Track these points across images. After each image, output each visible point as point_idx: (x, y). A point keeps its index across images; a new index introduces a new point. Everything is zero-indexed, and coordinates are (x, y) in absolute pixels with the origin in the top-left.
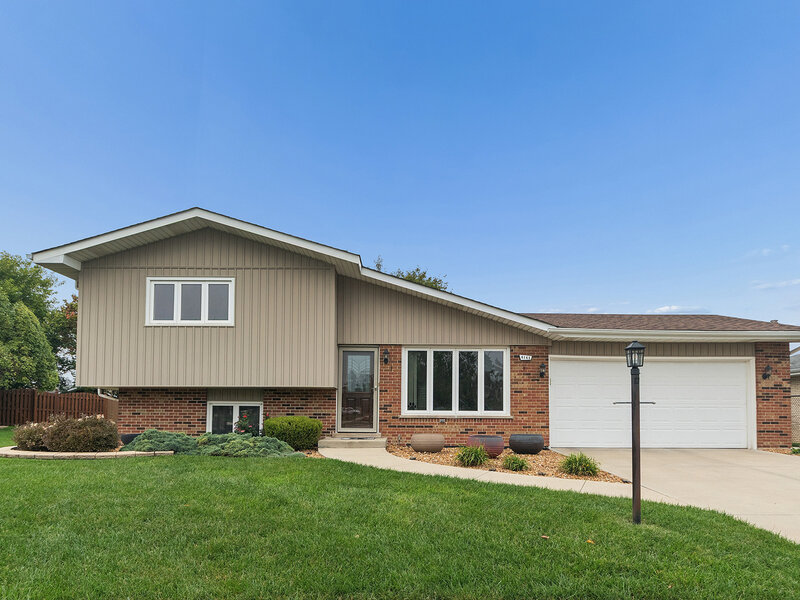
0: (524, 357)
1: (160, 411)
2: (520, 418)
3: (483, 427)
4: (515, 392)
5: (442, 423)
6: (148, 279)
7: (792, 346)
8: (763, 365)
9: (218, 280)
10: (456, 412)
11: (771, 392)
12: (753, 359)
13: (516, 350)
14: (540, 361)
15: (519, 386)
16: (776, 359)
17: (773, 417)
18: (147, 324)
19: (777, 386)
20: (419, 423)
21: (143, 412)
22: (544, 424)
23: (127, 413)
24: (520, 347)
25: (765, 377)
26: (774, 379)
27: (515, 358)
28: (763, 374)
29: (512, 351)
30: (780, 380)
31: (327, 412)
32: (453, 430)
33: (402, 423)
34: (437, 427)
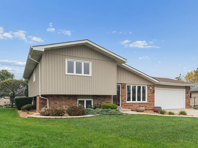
0: (150, 88)
1: (63, 102)
2: (149, 103)
4: (148, 96)
6: (66, 59)
7: (191, 87)
8: (187, 91)
9: (87, 62)
10: (137, 101)
12: (185, 90)
13: (149, 86)
14: (153, 89)
16: (189, 90)
17: (188, 102)
18: (66, 74)
19: (189, 96)
20: (130, 104)
21: (58, 103)
22: (154, 104)
23: (52, 103)
24: (150, 85)
27: (148, 88)
28: (187, 93)
29: (148, 86)
30: (189, 94)
31: (110, 102)
32: (137, 106)
33: (126, 105)
34: (134, 105)
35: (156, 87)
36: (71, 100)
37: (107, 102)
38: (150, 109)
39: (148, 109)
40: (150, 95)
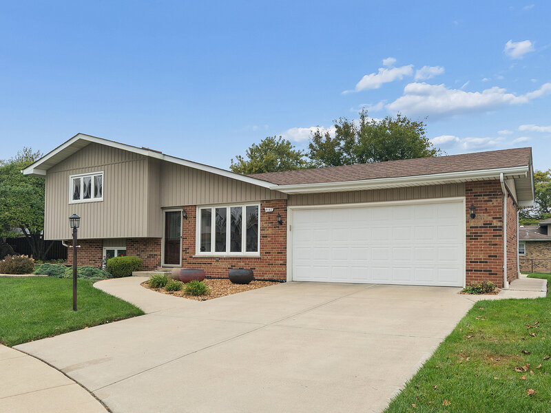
0: (268, 210)
1: (83, 253)
2: (265, 257)
3: (242, 264)
4: (262, 237)
5: (217, 261)
6: (70, 176)
10: (228, 253)
11: (479, 231)
12: (464, 198)
13: (264, 204)
14: (281, 212)
15: (265, 232)
16: (486, 198)
17: (481, 256)
18: (70, 203)
19: (487, 225)
20: (204, 261)
22: (281, 262)
24: (267, 201)
25: (473, 216)
26: (483, 218)
27: (263, 210)
28: (472, 213)
29: (261, 205)
30: (490, 218)
31: (156, 253)
32: (224, 266)
33: (194, 261)
34: (214, 264)
35: (292, 205)
36: (93, 249)
37: (151, 253)
38: (266, 277)
39: (259, 278)
40: (270, 231)
